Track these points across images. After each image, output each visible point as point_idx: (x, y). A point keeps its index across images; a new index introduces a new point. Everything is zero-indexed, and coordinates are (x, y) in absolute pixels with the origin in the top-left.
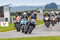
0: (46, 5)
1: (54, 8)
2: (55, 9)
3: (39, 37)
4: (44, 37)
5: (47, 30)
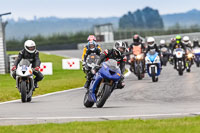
0: (125, 16)
1: (150, 26)
2: (154, 29)
3: (99, 123)
4: (119, 122)
5: (126, 99)
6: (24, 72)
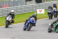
6: (9, 19)
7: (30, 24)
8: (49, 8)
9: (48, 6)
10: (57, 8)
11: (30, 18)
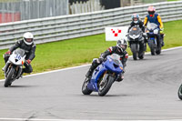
7: (105, 76)
8: (133, 24)
9: (131, 19)
10: (159, 24)
11: (105, 57)
